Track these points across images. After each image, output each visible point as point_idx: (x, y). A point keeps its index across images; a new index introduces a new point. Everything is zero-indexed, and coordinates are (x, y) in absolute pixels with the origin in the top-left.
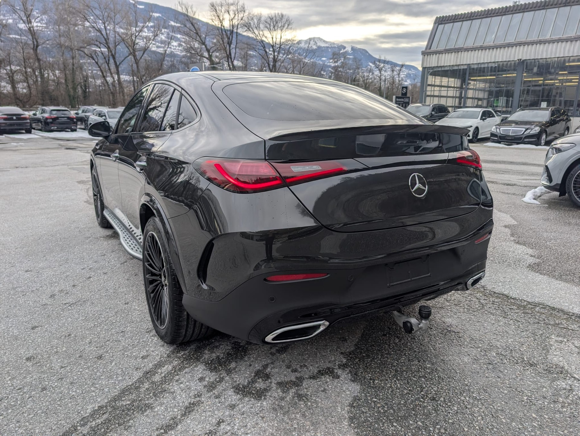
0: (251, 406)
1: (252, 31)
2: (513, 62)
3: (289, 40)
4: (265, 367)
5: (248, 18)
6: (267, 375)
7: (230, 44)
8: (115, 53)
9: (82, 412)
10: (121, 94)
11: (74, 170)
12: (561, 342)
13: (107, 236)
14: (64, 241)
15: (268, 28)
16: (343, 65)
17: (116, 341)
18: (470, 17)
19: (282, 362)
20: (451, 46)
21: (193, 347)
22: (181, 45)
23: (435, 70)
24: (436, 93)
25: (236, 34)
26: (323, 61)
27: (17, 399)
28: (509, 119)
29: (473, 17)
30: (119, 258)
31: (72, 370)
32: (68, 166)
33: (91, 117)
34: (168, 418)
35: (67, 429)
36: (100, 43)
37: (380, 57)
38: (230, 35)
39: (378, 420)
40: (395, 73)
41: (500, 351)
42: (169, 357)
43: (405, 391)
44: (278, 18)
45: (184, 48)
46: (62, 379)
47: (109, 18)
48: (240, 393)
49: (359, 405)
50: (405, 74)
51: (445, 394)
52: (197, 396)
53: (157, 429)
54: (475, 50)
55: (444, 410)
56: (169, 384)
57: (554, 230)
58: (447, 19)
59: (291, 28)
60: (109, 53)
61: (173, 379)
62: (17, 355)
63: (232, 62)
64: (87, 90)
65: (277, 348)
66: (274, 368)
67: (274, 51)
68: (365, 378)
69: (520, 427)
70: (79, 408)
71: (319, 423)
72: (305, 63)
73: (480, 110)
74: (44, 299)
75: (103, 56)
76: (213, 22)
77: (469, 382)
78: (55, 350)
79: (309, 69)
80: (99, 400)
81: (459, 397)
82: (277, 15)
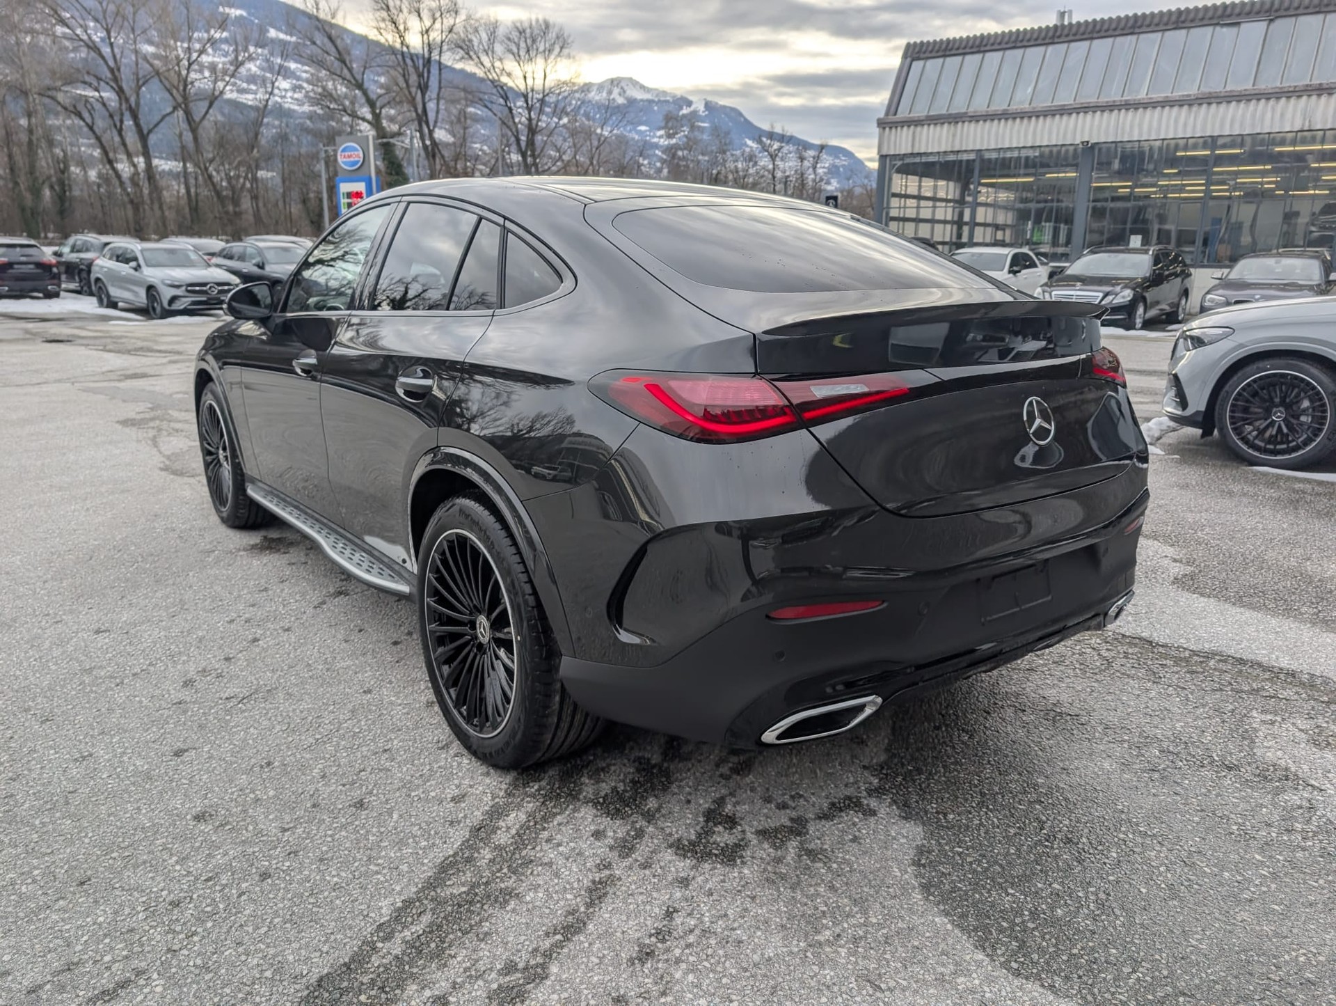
0: (722, 877)
1: (476, 60)
2: (1072, 148)
3: (565, 83)
4: (721, 802)
5: (465, 27)
6: (730, 817)
7: (424, 88)
8: (138, 104)
9: (372, 915)
10: (156, 206)
11: (94, 393)
12: (1273, 723)
13: (253, 547)
14: (155, 562)
15: (513, 54)
16: (690, 145)
17: (380, 770)
18: (979, 46)
19: (751, 791)
20: (940, 109)
21: (553, 772)
22: (301, 87)
23: (907, 161)
24: (911, 213)
25: (437, 67)
26: (641, 132)
27: (214, 900)
28: (1069, 272)
29: (986, 45)
30: (304, 595)
31: (308, 833)
32: (73, 383)
33: (99, 262)
34: (559, 912)
35: (355, 949)
36: (99, 79)
37: (772, 127)
38: (424, 66)
39: (976, 886)
40: (806, 163)
41: (1165, 745)
42: (509, 795)
43: (1012, 831)
44: (536, 32)
45: (306, 96)
46: (296, 853)
47: (119, 19)
48: (689, 855)
49: (931, 862)
50: (827, 165)
51: (1086, 831)
52: (601, 867)
53: (547, 934)
54: (993, 120)
55: (1093, 859)
56: (534, 848)
57: (1204, 507)
58: (930, 48)
59: (569, 56)
60: (121, 104)
61: (537, 838)
62: (168, 812)
63: (431, 132)
64: (68, 193)
65: (730, 765)
66: (738, 803)
67: (529, 109)
68: (926, 812)
69: (1239, 878)
70: (362, 907)
71: (867, 900)
72: (603, 139)
73: (1009, 252)
74: (173, 692)
75: (108, 110)
76: (381, 34)
77: (1124, 806)
78: (252, 796)
79: (611, 152)
80: (398, 888)
81: (1115, 834)
82: (534, 23)
